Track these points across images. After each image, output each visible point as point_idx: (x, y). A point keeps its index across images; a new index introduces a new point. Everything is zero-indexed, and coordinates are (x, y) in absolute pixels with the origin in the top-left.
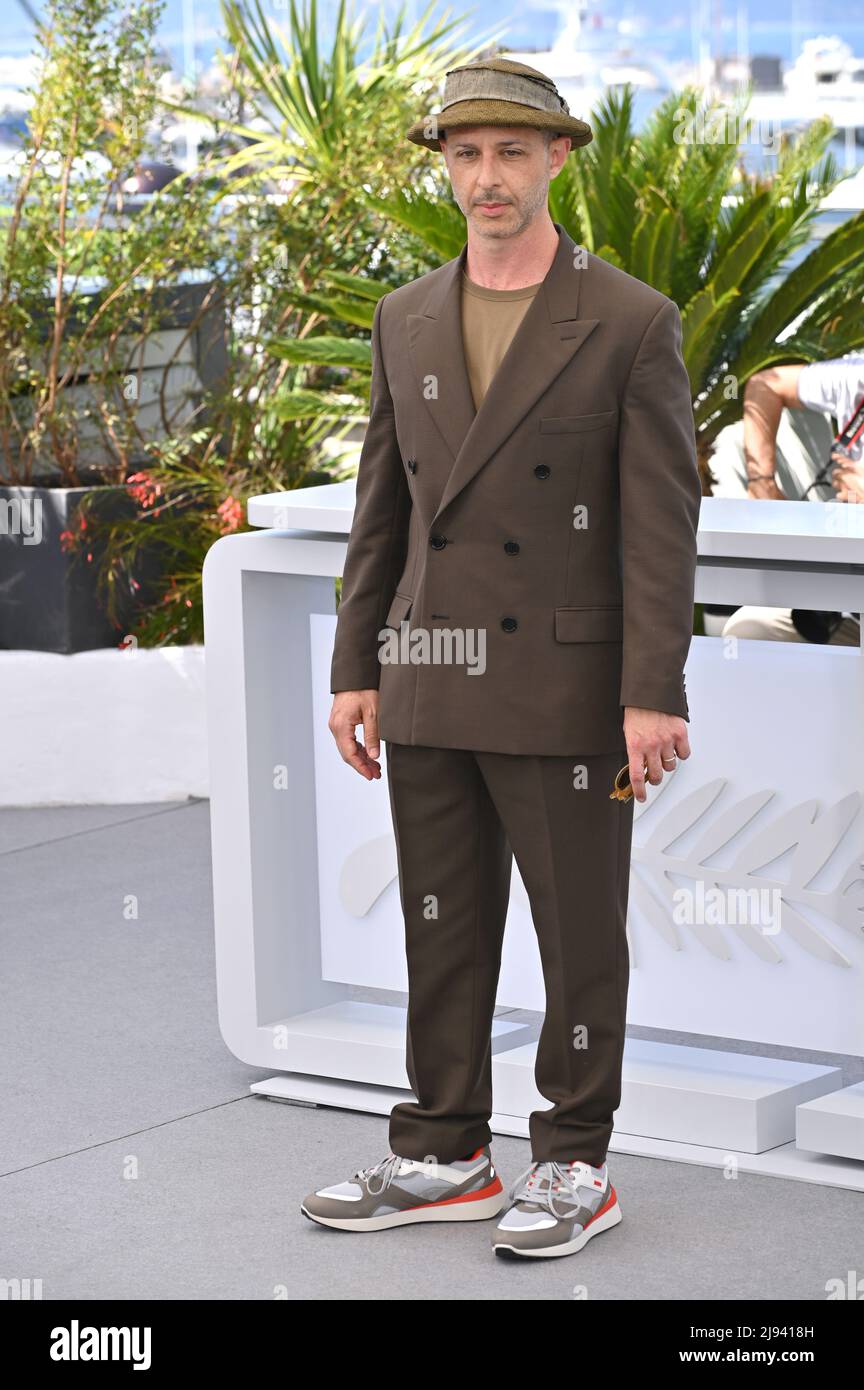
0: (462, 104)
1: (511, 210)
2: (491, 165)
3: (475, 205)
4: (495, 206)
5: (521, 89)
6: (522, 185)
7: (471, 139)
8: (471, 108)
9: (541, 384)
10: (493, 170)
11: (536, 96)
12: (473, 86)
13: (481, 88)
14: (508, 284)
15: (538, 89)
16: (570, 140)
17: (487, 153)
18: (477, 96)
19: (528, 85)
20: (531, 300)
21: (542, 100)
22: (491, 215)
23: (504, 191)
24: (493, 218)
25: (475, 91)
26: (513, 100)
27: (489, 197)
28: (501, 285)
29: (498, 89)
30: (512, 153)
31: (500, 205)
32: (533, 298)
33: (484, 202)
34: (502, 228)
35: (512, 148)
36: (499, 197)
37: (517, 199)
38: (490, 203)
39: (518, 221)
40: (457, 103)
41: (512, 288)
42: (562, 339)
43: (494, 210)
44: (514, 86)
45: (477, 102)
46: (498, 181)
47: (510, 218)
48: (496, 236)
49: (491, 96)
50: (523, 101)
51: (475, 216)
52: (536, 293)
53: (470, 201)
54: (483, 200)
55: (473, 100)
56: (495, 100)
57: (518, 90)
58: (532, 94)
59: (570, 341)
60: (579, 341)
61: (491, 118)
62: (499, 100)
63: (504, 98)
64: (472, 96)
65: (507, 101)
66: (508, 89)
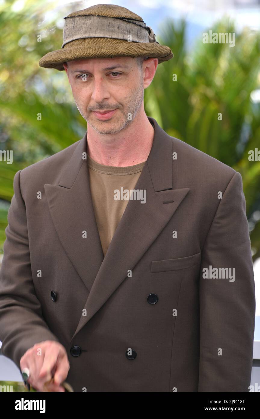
0: (77, 42)
2: (101, 85)
3: (91, 111)
4: (104, 113)
5: (119, 28)
6: (125, 96)
7: (85, 67)
8: (84, 45)
9: (151, 236)
10: (102, 88)
11: (129, 32)
12: (84, 29)
13: (90, 30)
14: (120, 163)
15: (131, 26)
17: (97, 76)
18: (87, 35)
19: (123, 24)
20: (138, 175)
21: (134, 34)
22: (104, 119)
23: (112, 102)
24: (105, 121)
25: (85, 32)
26: (113, 37)
27: (101, 107)
28: (116, 162)
29: (102, 30)
30: (115, 74)
31: (109, 112)
32: (141, 172)
33: (98, 110)
34: (112, 127)
35: (115, 70)
36: (108, 106)
38: (101, 111)
39: (123, 121)
40: (73, 41)
41: (123, 165)
42: (164, 203)
43: (105, 116)
44: (113, 26)
45: (87, 40)
46: (107, 95)
47: (118, 120)
48: (109, 133)
49: (97, 35)
50: (121, 37)
51: (92, 120)
52: (141, 170)
53: (87, 109)
54: (96, 108)
55: (84, 39)
56: (100, 38)
57: (116, 29)
58: (127, 31)
59: (170, 205)
60: (176, 204)
61: (98, 52)
62: (103, 38)
63: (107, 36)
64: (84, 36)
65: (109, 38)
66: (109, 29)
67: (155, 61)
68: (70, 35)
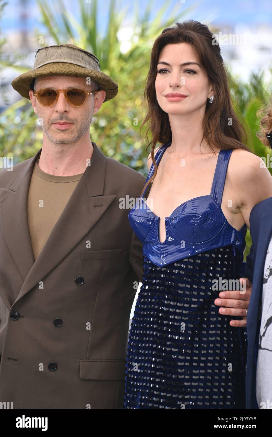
0: (48, 65)
1: (73, 127)
4: (64, 124)
5: (82, 59)
8: (54, 66)
11: (89, 64)
12: (55, 56)
13: (59, 57)
14: (64, 173)
15: (91, 60)
16: (105, 93)
18: (57, 60)
19: (86, 57)
20: (78, 182)
22: (62, 128)
23: (71, 116)
24: (62, 131)
25: (56, 58)
26: (78, 64)
27: (61, 118)
28: (60, 172)
29: (70, 58)
31: (67, 124)
32: (79, 181)
33: (59, 121)
34: (67, 137)
36: (67, 118)
37: (77, 121)
38: (62, 122)
39: (75, 135)
40: (45, 65)
42: (95, 207)
43: (63, 126)
44: (78, 57)
45: (57, 64)
47: (72, 132)
49: (65, 61)
51: (52, 131)
52: (80, 179)
53: (49, 122)
54: (58, 120)
55: (55, 63)
56: (68, 63)
57: (80, 59)
58: (88, 63)
59: (100, 208)
60: (104, 208)
61: (67, 70)
62: (70, 63)
63: (73, 62)
64: (55, 61)
65: (75, 64)
66: (75, 58)
67: (103, 94)
68: (42, 62)
